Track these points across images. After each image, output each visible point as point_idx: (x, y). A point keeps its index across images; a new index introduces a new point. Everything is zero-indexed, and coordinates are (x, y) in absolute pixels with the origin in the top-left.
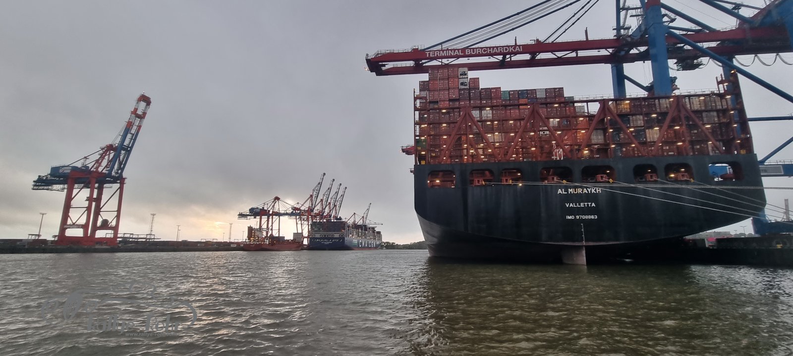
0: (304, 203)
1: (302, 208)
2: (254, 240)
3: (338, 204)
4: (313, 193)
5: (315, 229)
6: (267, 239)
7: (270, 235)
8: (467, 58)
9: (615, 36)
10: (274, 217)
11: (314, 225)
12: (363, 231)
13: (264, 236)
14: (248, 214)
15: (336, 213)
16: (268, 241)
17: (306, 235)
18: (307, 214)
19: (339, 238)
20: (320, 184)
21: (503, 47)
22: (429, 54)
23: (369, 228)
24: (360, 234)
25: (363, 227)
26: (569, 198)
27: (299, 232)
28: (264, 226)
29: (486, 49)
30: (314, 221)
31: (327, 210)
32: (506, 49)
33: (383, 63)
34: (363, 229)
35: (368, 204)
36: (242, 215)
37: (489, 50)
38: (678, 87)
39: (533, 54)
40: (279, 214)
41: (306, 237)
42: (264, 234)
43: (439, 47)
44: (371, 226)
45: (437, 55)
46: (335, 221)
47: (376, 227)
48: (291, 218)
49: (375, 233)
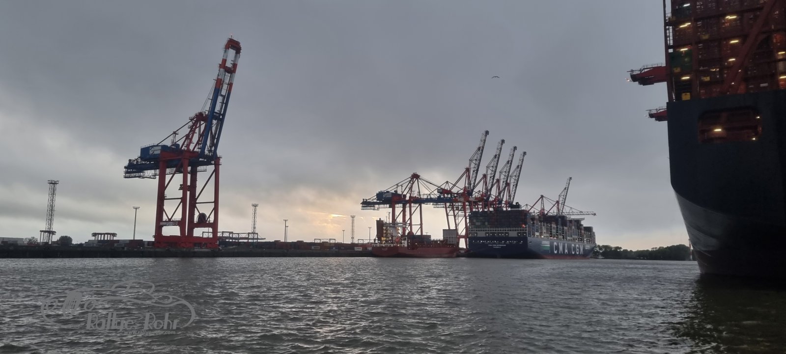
0: (457, 182)
1: (455, 190)
2: (386, 241)
3: (512, 181)
4: (470, 165)
5: (477, 224)
6: (405, 240)
7: (409, 233)
10: (412, 204)
11: (474, 216)
12: (560, 226)
13: (400, 235)
14: (375, 201)
15: (510, 196)
16: (406, 242)
17: (464, 233)
18: (462, 199)
19: (518, 239)
20: (481, 149)
23: (571, 221)
24: (554, 231)
25: (560, 219)
27: (451, 228)
28: (400, 220)
30: (474, 210)
31: (494, 192)
34: (560, 222)
35: (566, 180)
36: (366, 204)
40: (419, 201)
41: (462, 237)
42: (400, 231)
44: (573, 217)
46: (509, 209)
47: (584, 219)
48: (438, 206)
49: (581, 229)
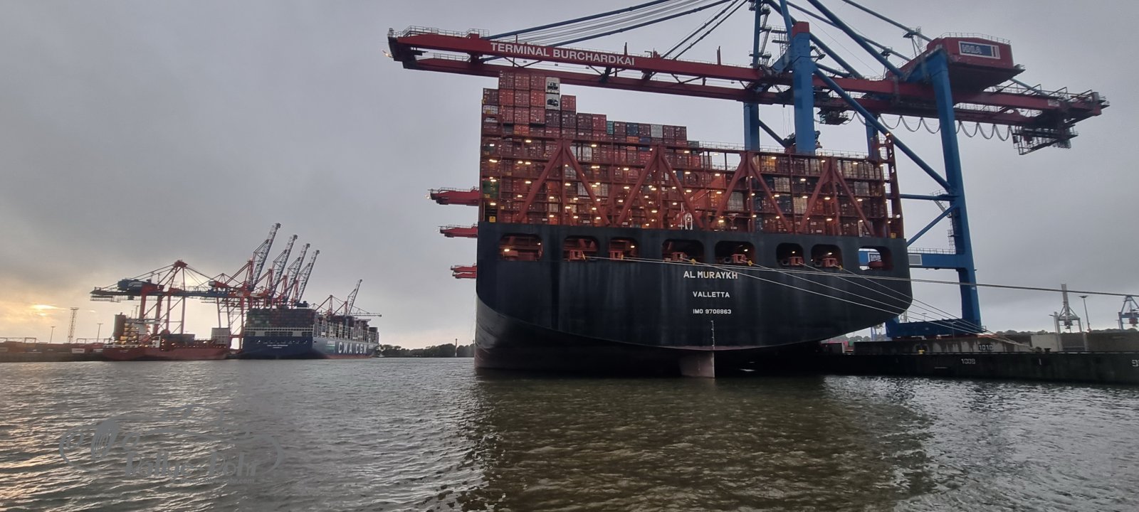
0: (236, 275)
1: (231, 284)
2: (128, 341)
3: (302, 278)
4: (254, 258)
5: (256, 322)
6: (157, 339)
7: (163, 331)
8: (554, 63)
9: (751, 65)
10: (172, 297)
11: (253, 314)
12: (347, 327)
13: (149, 334)
14: (115, 290)
15: (297, 294)
16: (158, 342)
17: (238, 333)
18: (241, 295)
19: (302, 339)
20: (269, 243)
21: (608, 54)
22: (497, 47)
23: (358, 322)
24: (340, 331)
25: (347, 320)
26: (697, 284)
27: (222, 327)
28: (151, 315)
29: (583, 54)
30: (254, 307)
31: (279, 290)
32: (612, 59)
33: (418, 49)
34: (347, 323)
35: (357, 282)
36: (99, 294)
37: (587, 57)
38: (821, 145)
39: (648, 72)
40: (183, 294)
41: (237, 336)
42: (151, 330)
43: (512, 39)
44: (359, 318)
45: (509, 50)
46: (295, 308)
47: (370, 320)
48: (206, 301)
49: (367, 330)
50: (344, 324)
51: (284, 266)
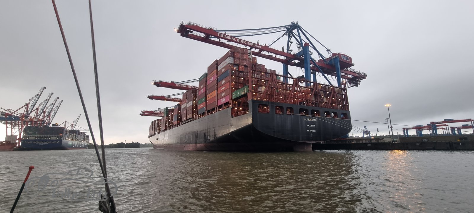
3: (53, 113)
4: (30, 102)
5: (30, 133)
11: (27, 129)
15: (49, 120)
17: (18, 138)
19: (56, 141)
20: (39, 95)
23: (81, 133)
24: (74, 137)
25: (77, 132)
47: (86, 132)
49: (85, 136)
50: (76, 134)
51: (45, 107)
